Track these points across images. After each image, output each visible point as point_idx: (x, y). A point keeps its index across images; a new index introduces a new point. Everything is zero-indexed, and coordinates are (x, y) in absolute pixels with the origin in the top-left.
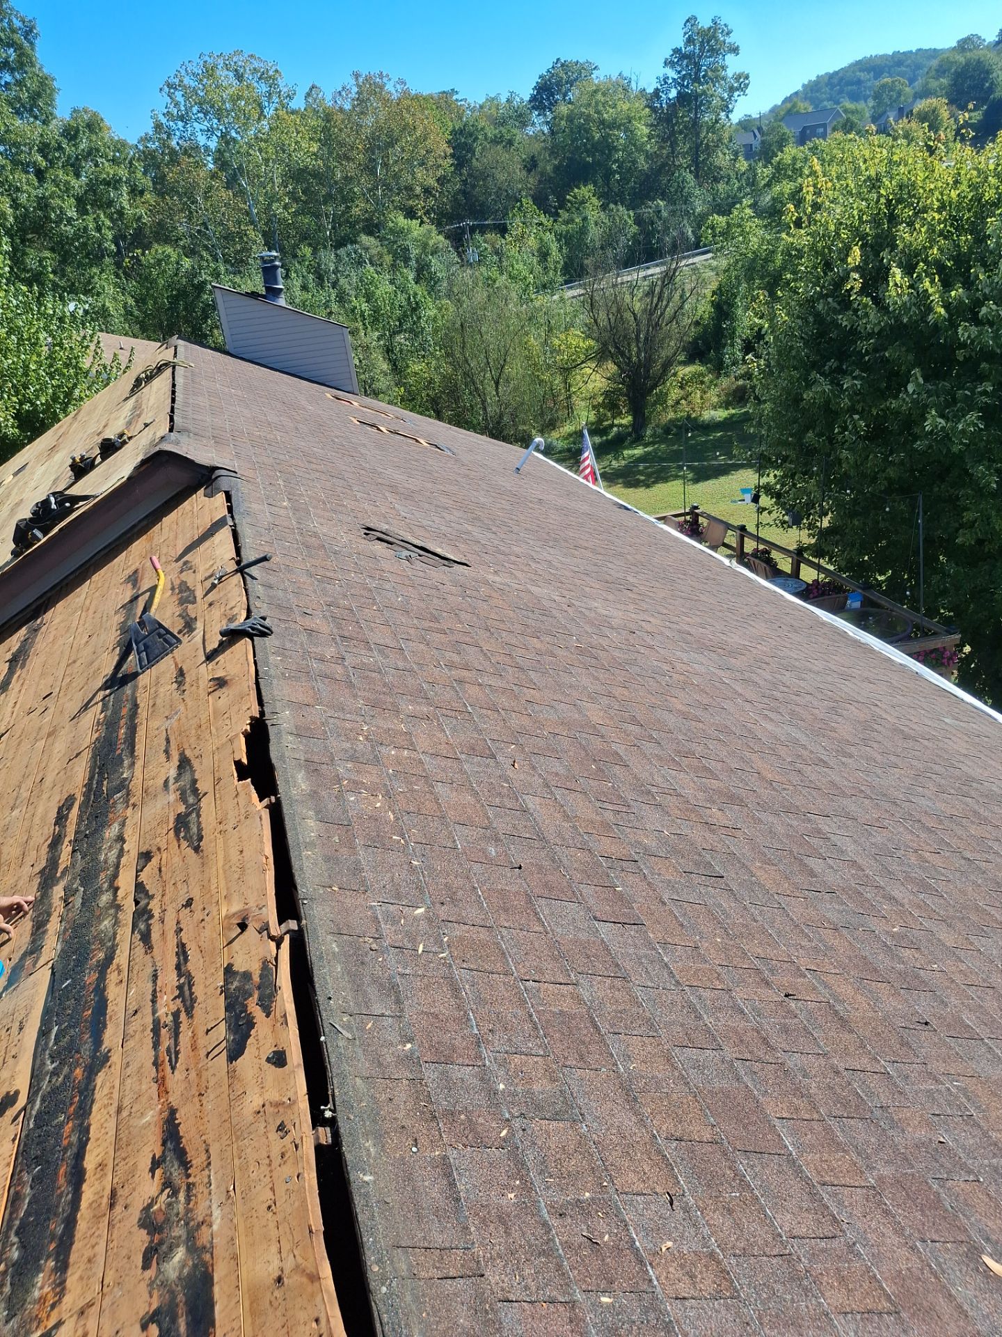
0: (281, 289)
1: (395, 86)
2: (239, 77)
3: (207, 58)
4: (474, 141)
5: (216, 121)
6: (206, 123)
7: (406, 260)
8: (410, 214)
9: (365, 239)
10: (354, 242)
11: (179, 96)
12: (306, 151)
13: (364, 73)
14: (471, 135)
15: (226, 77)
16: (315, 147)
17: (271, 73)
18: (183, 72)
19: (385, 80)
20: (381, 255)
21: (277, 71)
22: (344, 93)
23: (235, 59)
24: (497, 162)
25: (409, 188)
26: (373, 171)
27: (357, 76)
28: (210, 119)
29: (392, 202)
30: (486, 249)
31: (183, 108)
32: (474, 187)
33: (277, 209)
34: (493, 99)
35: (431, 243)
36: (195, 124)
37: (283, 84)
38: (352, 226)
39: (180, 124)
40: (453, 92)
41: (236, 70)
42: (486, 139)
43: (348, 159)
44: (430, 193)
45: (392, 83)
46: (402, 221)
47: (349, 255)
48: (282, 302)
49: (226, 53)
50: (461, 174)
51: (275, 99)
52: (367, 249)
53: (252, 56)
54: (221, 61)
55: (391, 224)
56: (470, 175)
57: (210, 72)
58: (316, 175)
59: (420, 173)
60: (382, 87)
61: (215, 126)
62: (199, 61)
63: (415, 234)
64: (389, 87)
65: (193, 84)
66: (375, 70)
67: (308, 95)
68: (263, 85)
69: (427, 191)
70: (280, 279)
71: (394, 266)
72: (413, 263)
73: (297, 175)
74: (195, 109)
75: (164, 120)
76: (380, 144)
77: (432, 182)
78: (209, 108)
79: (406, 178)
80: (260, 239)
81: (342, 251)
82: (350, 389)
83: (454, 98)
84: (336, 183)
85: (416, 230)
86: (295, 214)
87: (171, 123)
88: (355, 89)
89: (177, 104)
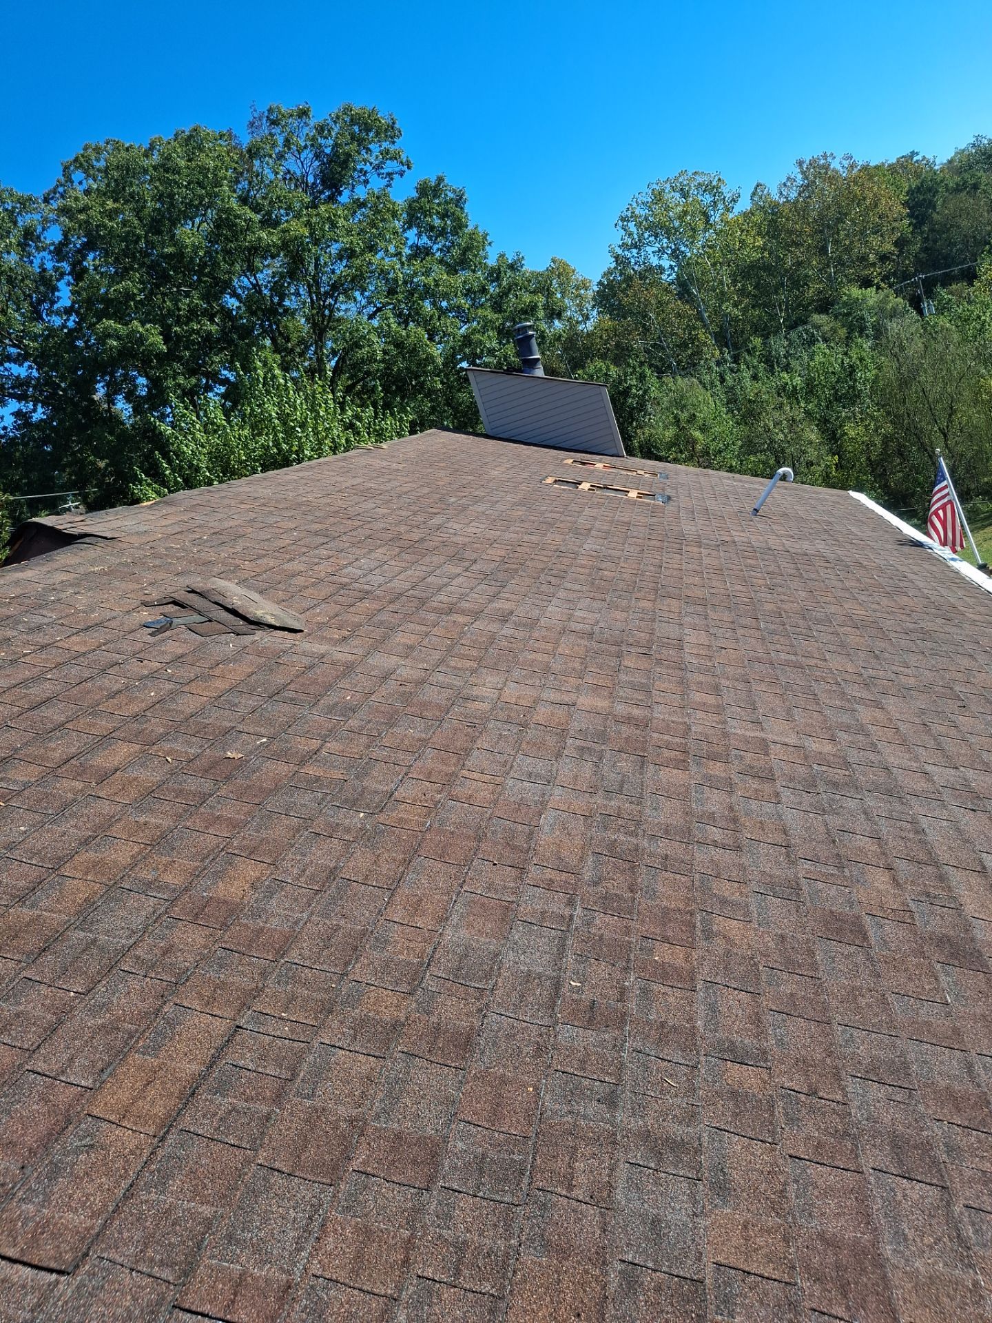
0: (538, 359)
1: (841, 163)
2: (685, 194)
3: (655, 186)
4: (934, 196)
5: (665, 240)
6: (657, 245)
7: (862, 330)
8: (866, 283)
9: (816, 318)
10: (805, 323)
11: (632, 226)
12: (754, 248)
13: (807, 160)
14: (930, 190)
15: (673, 198)
16: (760, 242)
17: (714, 183)
18: (635, 205)
19: (829, 159)
20: (834, 331)
21: (719, 180)
22: (789, 184)
23: (681, 180)
24: (961, 210)
25: (863, 258)
26: (823, 250)
27: (800, 163)
28: (661, 240)
29: (846, 276)
30: (950, 300)
31: (636, 236)
32: (935, 241)
33: (728, 308)
35: (889, 306)
36: (648, 248)
37: (727, 192)
38: (805, 308)
39: (634, 251)
40: (913, 154)
41: (682, 190)
42: (947, 190)
43: (797, 245)
44: (888, 258)
45: (837, 160)
46: (856, 292)
47: (800, 336)
48: (539, 372)
49: (672, 177)
50: (922, 233)
51: (720, 206)
52: (818, 327)
53: (696, 173)
54: (668, 185)
55: (845, 298)
57: (658, 197)
58: (767, 268)
59: (875, 241)
60: (826, 167)
61: (665, 245)
62: (647, 190)
63: (871, 302)
64: (835, 165)
65: (643, 212)
66: (819, 153)
67: (754, 194)
68: (708, 196)
69: (884, 258)
70: (535, 348)
71: (849, 338)
72: (870, 331)
73: (747, 272)
74: (646, 235)
75: (620, 252)
76: (827, 226)
77: (889, 247)
78: (657, 229)
79: (859, 249)
80: (710, 341)
81: (793, 334)
83: (915, 159)
84: (787, 271)
85: (871, 296)
86: (744, 311)
87: (626, 253)
88: (800, 177)
89: (630, 234)
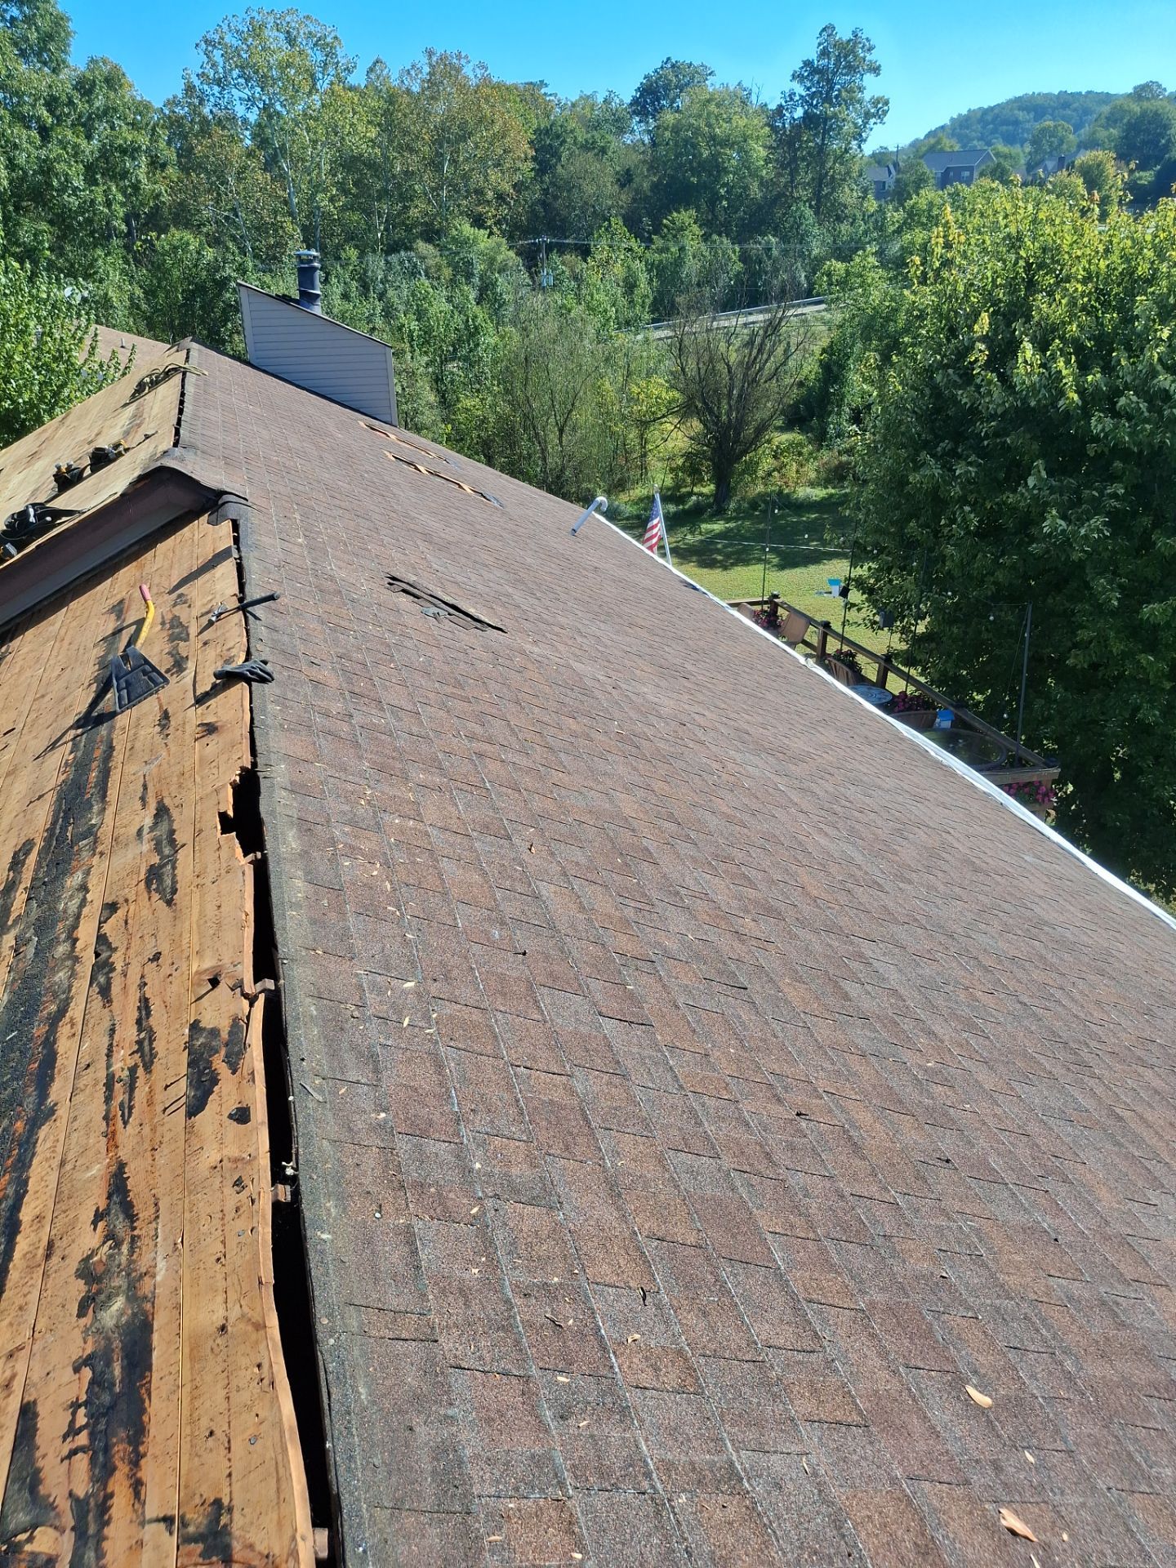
0: (318, 296)
1: (474, 70)
2: (291, 40)
3: (255, 14)
4: (561, 145)
5: (259, 89)
6: (246, 91)
7: (469, 276)
8: (478, 222)
9: (422, 246)
10: (408, 249)
11: (217, 55)
12: (363, 137)
13: (439, 51)
14: (558, 137)
15: (275, 39)
16: (373, 133)
17: (329, 40)
18: (225, 28)
19: (463, 62)
20: (439, 268)
21: (336, 38)
22: (413, 72)
23: (288, 19)
24: (586, 171)
25: (479, 192)
26: (438, 168)
27: (430, 53)
28: (252, 87)
29: (459, 206)
30: (563, 272)
31: (221, 70)
32: (556, 198)
33: (322, 200)
34: (588, 97)
35: (500, 258)
36: (234, 91)
37: (343, 55)
38: (409, 229)
39: (216, 89)
40: (542, 84)
41: (288, 32)
42: (575, 143)
43: (411, 150)
44: (504, 200)
45: (471, 66)
46: (467, 230)
47: (401, 263)
48: (317, 310)
49: (278, 11)
50: (542, 182)
51: (331, 70)
52: (423, 258)
53: (308, 17)
54: (271, 19)
55: (454, 232)
56: (553, 184)
57: (257, 30)
58: (371, 165)
59: (494, 176)
60: (458, 70)
61: (257, 95)
62: (245, 16)
63: (482, 246)
64: (468, 71)
65: (235, 43)
66: (452, 49)
67: (371, 70)
68: (318, 53)
69: (501, 197)
70: (318, 283)
71: (453, 283)
72: (476, 280)
73: (349, 163)
74: (235, 73)
75: (197, 82)
76: (450, 137)
77: (507, 187)
78: (250, 72)
79: (477, 179)
80: (298, 234)
81: (393, 258)
82: (387, 419)
83: (543, 91)
84: (394, 176)
85: (484, 242)
86: (343, 209)
87: (206, 87)
88: (427, 69)
89: (214, 65)
